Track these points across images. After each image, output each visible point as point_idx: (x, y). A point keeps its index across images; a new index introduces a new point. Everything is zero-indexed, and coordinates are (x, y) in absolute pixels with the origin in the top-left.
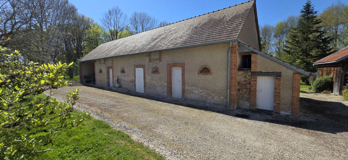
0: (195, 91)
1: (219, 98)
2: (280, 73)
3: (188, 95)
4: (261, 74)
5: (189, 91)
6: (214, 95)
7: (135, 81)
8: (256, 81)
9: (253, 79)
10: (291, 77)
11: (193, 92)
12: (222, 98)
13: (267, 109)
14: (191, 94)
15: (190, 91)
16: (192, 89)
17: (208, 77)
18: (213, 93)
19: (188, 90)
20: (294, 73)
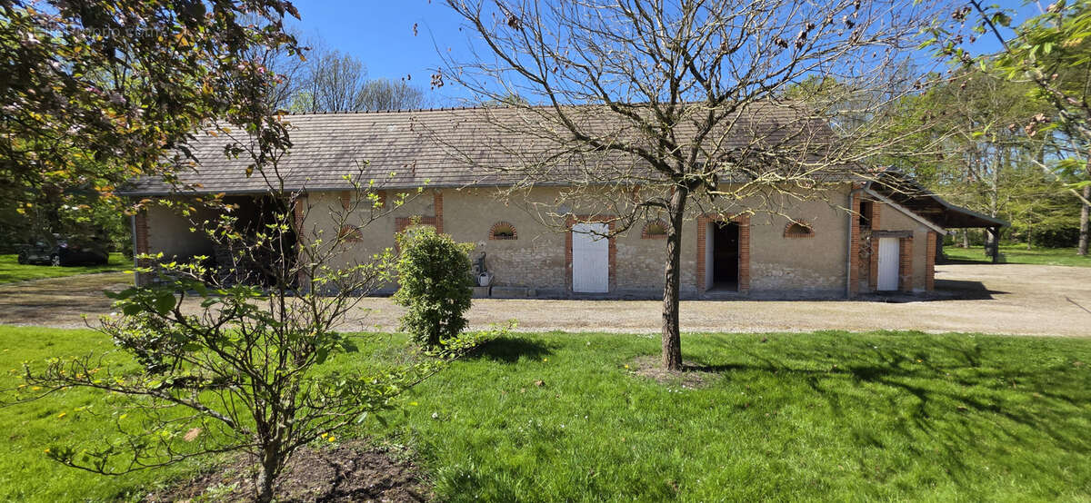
0: (774, 272)
1: (828, 280)
2: (912, 231)
3: (758, 282)
4: (886, 233)
5: (760, 272)
6: (817, 275)
7: (569, 261)
8: (877, 245)
9: (875, 243)
10: (925, 237)
11: (770, 274)
12: (833, 278)
13: (888, 289)
14: (764, 280)
15: (762, 272)
16: (767, 269)
17: (806, 241)
18: (816, 271)
19: (757, 270)
20: (928, 232)
